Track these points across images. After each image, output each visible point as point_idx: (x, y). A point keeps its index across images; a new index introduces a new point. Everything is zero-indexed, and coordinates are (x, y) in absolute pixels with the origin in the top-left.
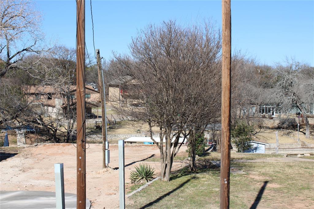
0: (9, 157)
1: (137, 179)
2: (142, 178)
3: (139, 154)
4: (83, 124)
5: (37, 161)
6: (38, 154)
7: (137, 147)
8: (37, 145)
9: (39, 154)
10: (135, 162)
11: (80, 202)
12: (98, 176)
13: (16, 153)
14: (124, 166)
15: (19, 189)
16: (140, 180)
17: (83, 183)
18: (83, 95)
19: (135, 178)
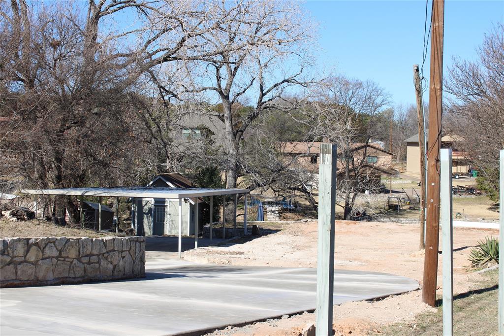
0: (270, 233)
1: (481, 261)
2: (490, 260)
3: (469, 239)
4: (439, 135)
5: (313, 240)
6: (312, 232)
7: (465, 231)
8: (306, 222)
9: (314, 232)
10: (466, 247)
11: (431, 248)
12: (414, 259)
13: (279, 229)
14: (452, 251)
15: (300, 266)
16: (487, 261)
17: (435, 221)
18: (439, 95)
19: (478, 258)
